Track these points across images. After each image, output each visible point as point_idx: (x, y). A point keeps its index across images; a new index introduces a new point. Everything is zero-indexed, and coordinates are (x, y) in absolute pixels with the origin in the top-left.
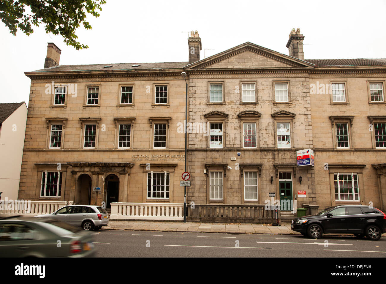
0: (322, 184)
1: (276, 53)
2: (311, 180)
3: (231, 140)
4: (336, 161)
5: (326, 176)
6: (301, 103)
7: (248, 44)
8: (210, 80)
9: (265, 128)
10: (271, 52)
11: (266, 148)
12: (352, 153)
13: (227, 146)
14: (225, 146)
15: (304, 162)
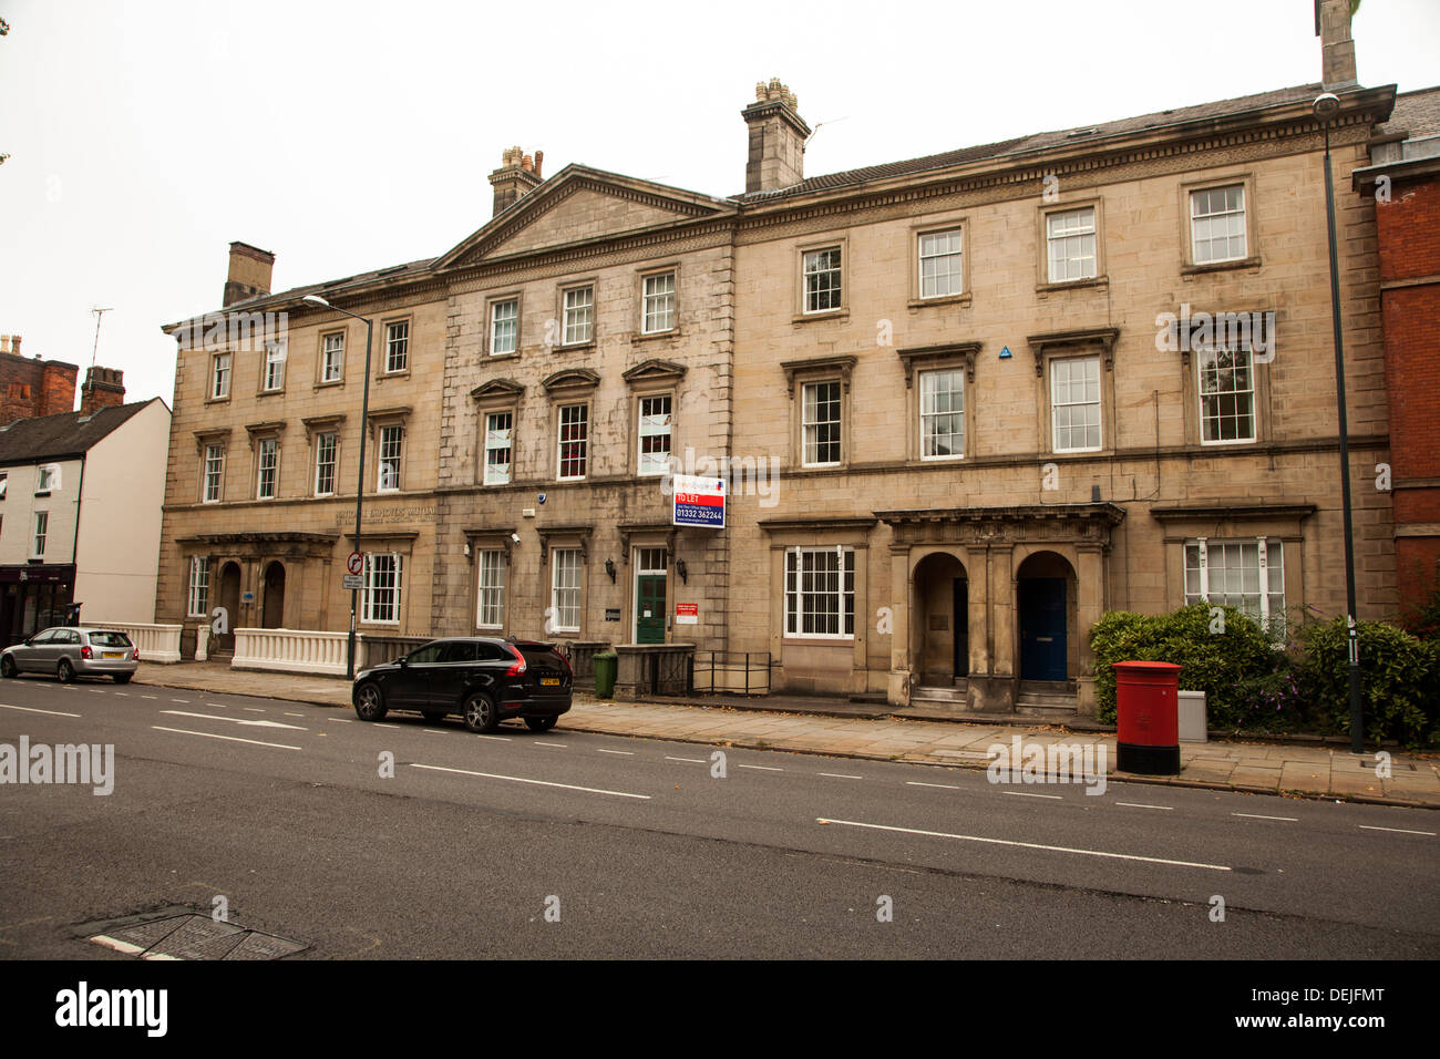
0: (750, 581)
1: (638, 184)
2: (713, 571)
3: (528, 459)
4: (795, 510)
5: (762, 558)
6: (704, 331)
7: (572, 169)
8: (492, 292)
9: (607, 419)
10: (626, 182)
11: (605, 476)
12: (843, 479)
13: (519, 477)
14: (514, 478)
15: (702, 515)
